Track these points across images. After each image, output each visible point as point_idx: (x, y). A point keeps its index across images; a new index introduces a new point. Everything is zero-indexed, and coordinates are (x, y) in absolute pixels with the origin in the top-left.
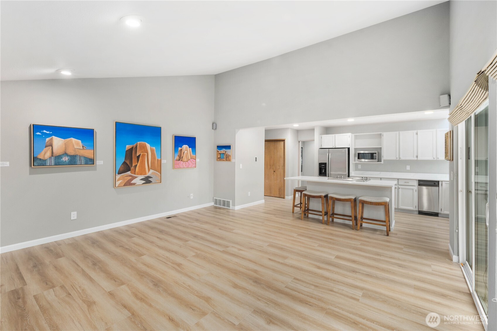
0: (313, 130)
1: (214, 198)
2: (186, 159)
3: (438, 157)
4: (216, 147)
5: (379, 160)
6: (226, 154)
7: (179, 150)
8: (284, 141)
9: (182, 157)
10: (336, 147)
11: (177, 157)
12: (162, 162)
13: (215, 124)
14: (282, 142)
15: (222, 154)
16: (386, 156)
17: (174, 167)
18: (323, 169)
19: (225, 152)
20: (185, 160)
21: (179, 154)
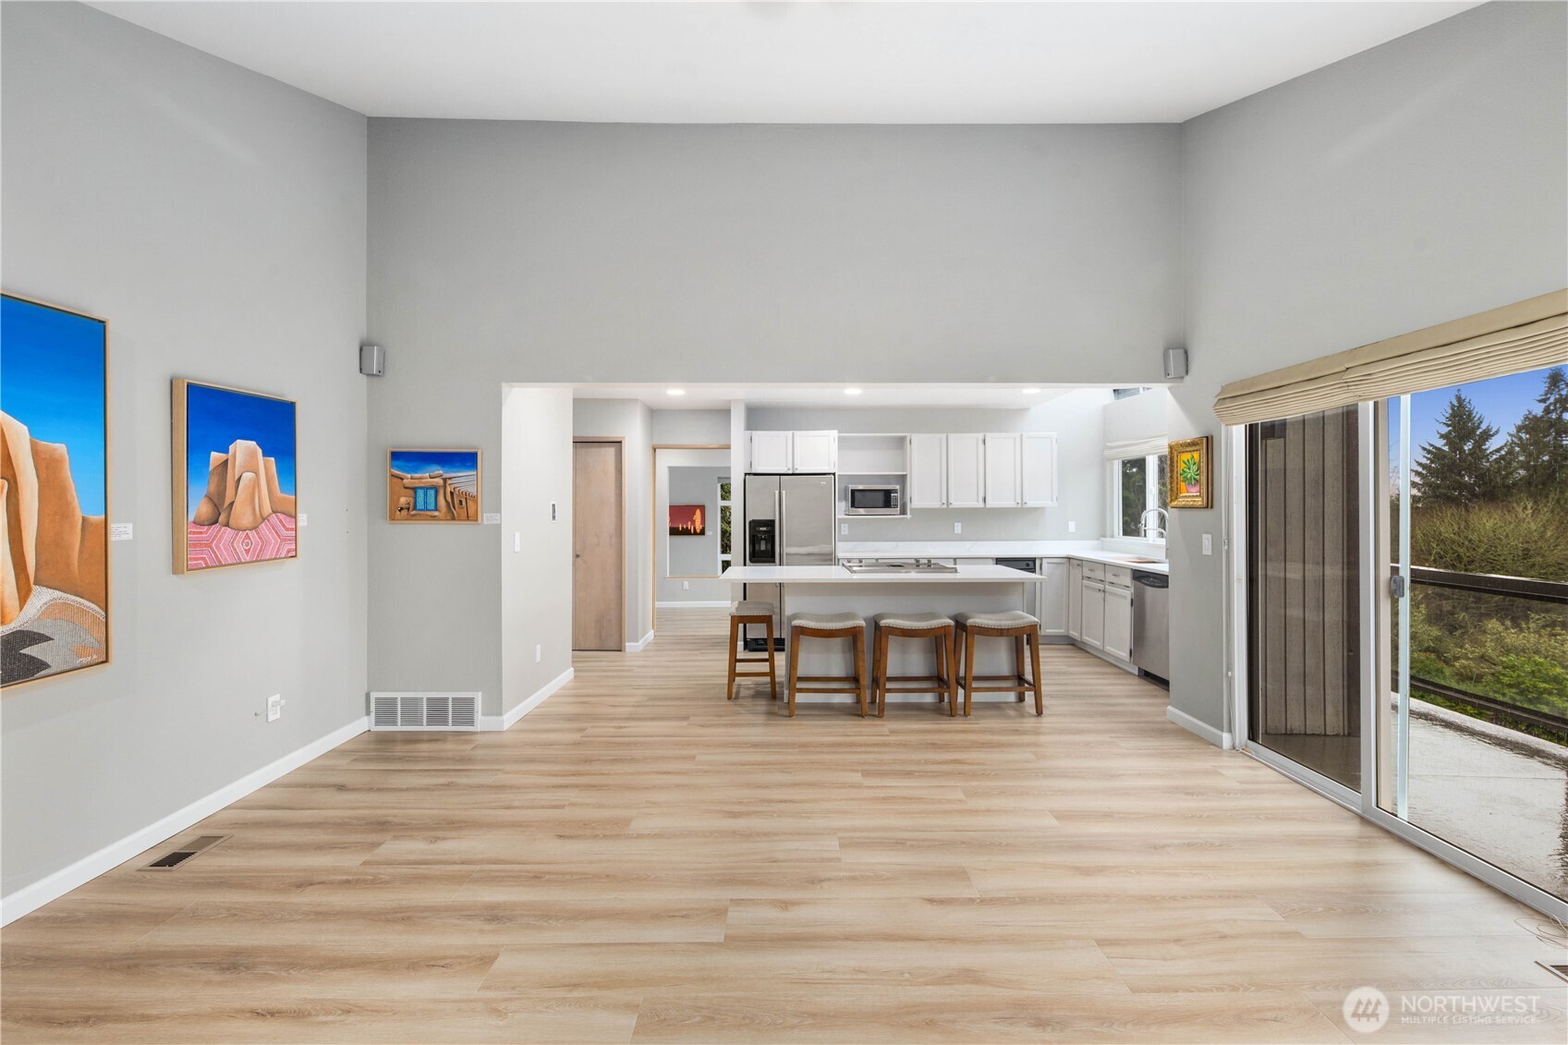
0: (723, 413)
1: (374, 695)
2: (251, 518)
3: (1025, 501)
4: (389, 455)
5: (903, 512)
6: (448, 489)
7: (211, 468)
8: (618, 443)
9: (227, 503)
10: (797, 472)
11: (199, 507)
12: (112, 538)
13: (378, 350)
14: (610, 447)
15: (426, 489)
16: (920, 495)
17: (178, 566)
18: (762, 539)
19: (445, 480)
20: (246, 520)
21: (213, 488)
